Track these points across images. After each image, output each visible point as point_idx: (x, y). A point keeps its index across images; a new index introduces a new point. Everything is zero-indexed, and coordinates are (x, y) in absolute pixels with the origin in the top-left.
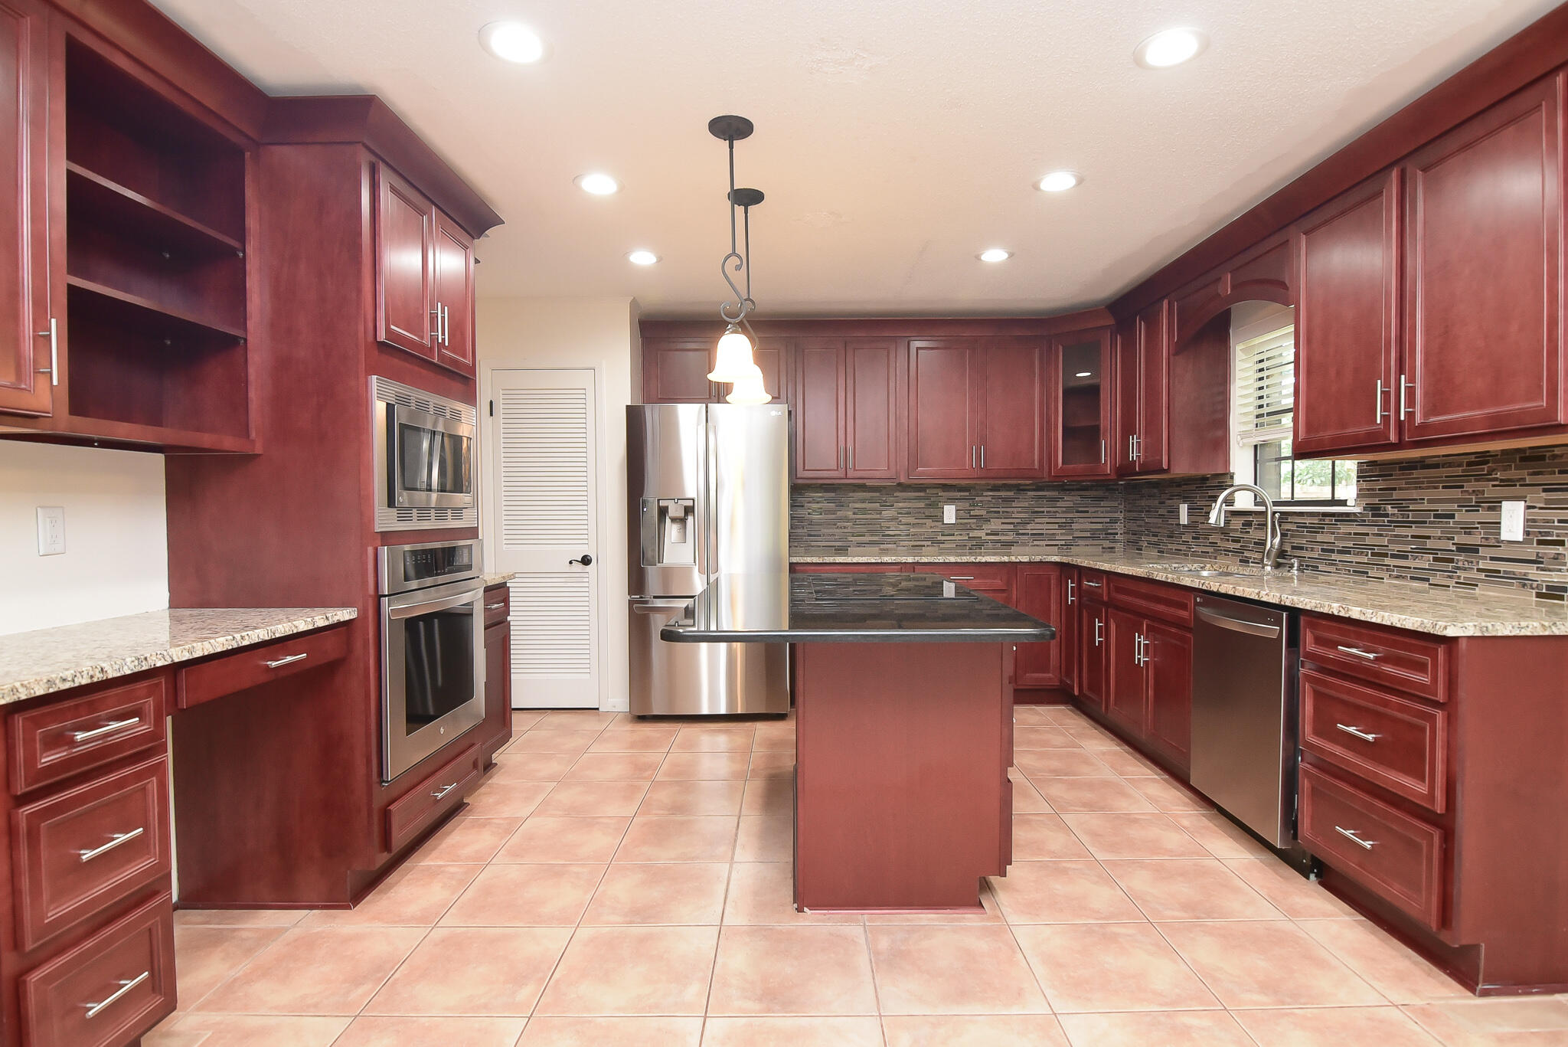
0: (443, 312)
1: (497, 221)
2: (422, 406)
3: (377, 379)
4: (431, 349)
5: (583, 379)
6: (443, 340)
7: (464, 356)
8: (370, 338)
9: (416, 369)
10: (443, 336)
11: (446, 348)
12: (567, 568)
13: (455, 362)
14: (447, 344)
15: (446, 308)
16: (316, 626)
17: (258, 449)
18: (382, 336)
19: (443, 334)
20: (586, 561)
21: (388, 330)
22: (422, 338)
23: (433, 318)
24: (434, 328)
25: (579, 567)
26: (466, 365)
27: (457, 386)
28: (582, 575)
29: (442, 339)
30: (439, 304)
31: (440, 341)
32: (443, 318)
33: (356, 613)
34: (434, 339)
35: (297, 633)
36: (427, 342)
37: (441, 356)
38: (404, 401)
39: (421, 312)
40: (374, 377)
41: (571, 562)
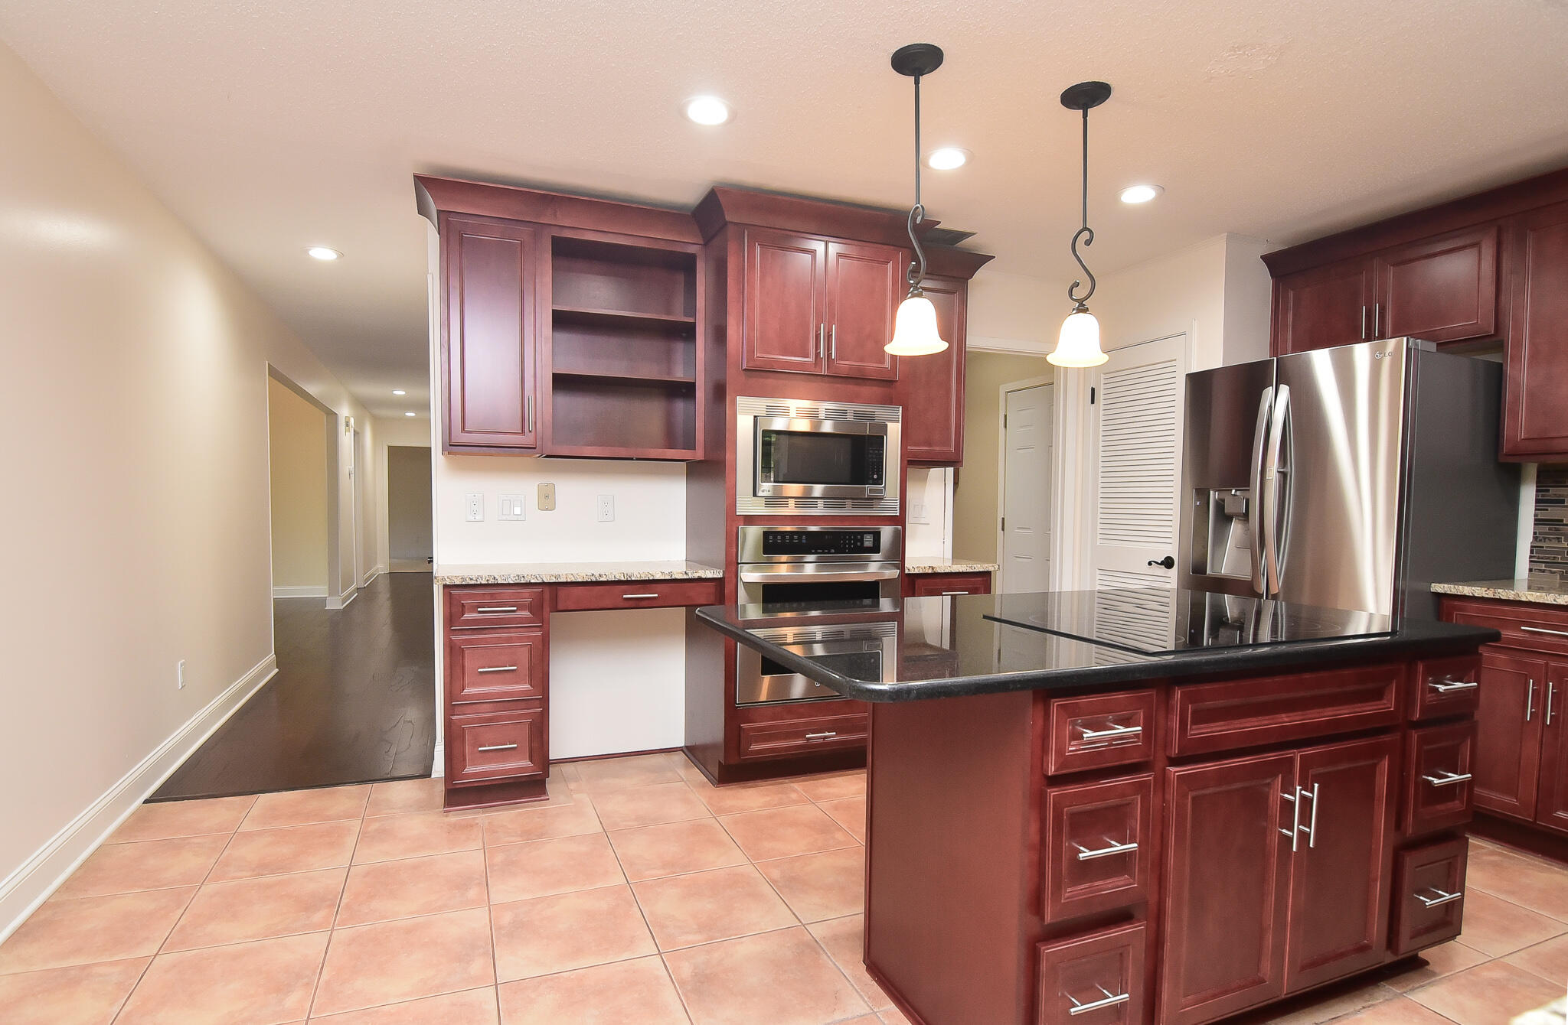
0: (830, 330)
4: (816, 364)
8: (737, 369)
10: (829, 350)
13: (859, 370)
14: (834, 357)
15: (835, 326)
16: (673, 578)
18: (744, 365)
20: (1167, 563)
21: (752, 359)
22: (807, 357)
25: (1163, 570)
26: (881, 370)
27: (871, 390)
29: (828, 353)
30: (823, 325)
33: (721, 574)
35: (653, 580)
36: (811, 359)
37: (834, 368)
39: (805, 335)
40: (739, 397)
41: (1150, 564)
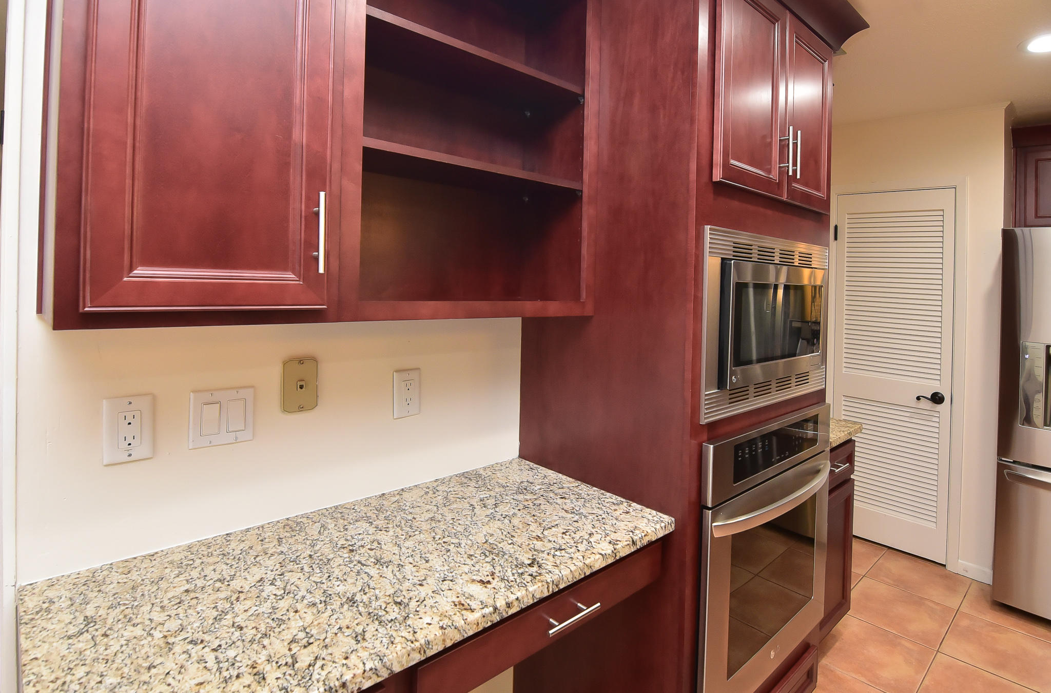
0: (795, 138)
1: (861, 25)
2: (766, 256)
3: (710, 229)
4: (779, 185)
5: (944, 200)
6: (795, 171)
7: (818, 189)
8: (705, 179)
9: (762, 210)
10: (794, 167)
11: (797, 181)
12: (914, 402)
13: (807, 197)
14: (798, 177)
15: (799, 132)
16: (618, 558)
17: (588, 311)
18: (718, 175)
19: (795, 164)
20: (937, 399)
21: (726, 166)
22: (769, 172)
23: (784, 146)
24: (783, 157)
25: (928, 405)
26: (820, 200)
27: (807, 225)
28: (932, 413)
29: (793, 170)
30: (791, 128)
31: (790, 173)
32: (795, 145)
33: (673, 525)
34: (783, 172)
36: (775, 176)
37: (792, 192)
38: (742, 252)
39: (769, 140)
40: (707, 227)
41: (918, 398)
